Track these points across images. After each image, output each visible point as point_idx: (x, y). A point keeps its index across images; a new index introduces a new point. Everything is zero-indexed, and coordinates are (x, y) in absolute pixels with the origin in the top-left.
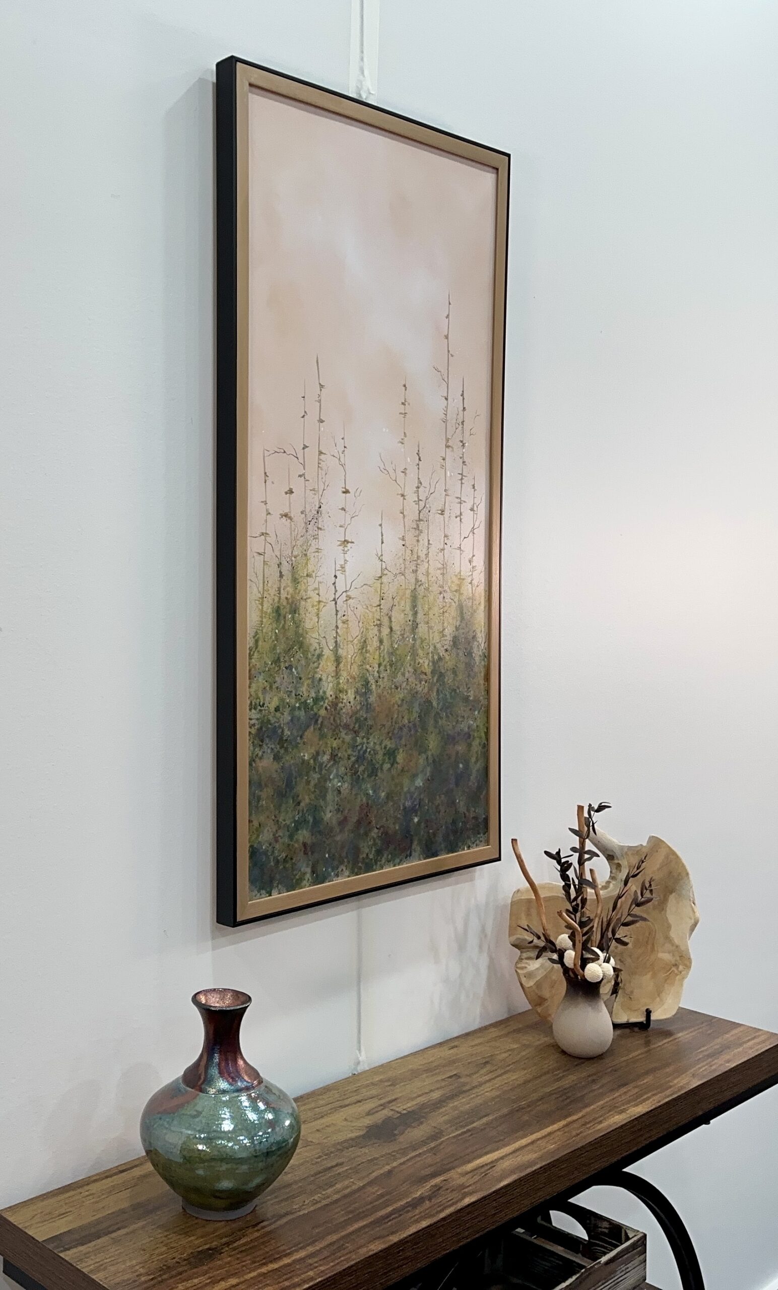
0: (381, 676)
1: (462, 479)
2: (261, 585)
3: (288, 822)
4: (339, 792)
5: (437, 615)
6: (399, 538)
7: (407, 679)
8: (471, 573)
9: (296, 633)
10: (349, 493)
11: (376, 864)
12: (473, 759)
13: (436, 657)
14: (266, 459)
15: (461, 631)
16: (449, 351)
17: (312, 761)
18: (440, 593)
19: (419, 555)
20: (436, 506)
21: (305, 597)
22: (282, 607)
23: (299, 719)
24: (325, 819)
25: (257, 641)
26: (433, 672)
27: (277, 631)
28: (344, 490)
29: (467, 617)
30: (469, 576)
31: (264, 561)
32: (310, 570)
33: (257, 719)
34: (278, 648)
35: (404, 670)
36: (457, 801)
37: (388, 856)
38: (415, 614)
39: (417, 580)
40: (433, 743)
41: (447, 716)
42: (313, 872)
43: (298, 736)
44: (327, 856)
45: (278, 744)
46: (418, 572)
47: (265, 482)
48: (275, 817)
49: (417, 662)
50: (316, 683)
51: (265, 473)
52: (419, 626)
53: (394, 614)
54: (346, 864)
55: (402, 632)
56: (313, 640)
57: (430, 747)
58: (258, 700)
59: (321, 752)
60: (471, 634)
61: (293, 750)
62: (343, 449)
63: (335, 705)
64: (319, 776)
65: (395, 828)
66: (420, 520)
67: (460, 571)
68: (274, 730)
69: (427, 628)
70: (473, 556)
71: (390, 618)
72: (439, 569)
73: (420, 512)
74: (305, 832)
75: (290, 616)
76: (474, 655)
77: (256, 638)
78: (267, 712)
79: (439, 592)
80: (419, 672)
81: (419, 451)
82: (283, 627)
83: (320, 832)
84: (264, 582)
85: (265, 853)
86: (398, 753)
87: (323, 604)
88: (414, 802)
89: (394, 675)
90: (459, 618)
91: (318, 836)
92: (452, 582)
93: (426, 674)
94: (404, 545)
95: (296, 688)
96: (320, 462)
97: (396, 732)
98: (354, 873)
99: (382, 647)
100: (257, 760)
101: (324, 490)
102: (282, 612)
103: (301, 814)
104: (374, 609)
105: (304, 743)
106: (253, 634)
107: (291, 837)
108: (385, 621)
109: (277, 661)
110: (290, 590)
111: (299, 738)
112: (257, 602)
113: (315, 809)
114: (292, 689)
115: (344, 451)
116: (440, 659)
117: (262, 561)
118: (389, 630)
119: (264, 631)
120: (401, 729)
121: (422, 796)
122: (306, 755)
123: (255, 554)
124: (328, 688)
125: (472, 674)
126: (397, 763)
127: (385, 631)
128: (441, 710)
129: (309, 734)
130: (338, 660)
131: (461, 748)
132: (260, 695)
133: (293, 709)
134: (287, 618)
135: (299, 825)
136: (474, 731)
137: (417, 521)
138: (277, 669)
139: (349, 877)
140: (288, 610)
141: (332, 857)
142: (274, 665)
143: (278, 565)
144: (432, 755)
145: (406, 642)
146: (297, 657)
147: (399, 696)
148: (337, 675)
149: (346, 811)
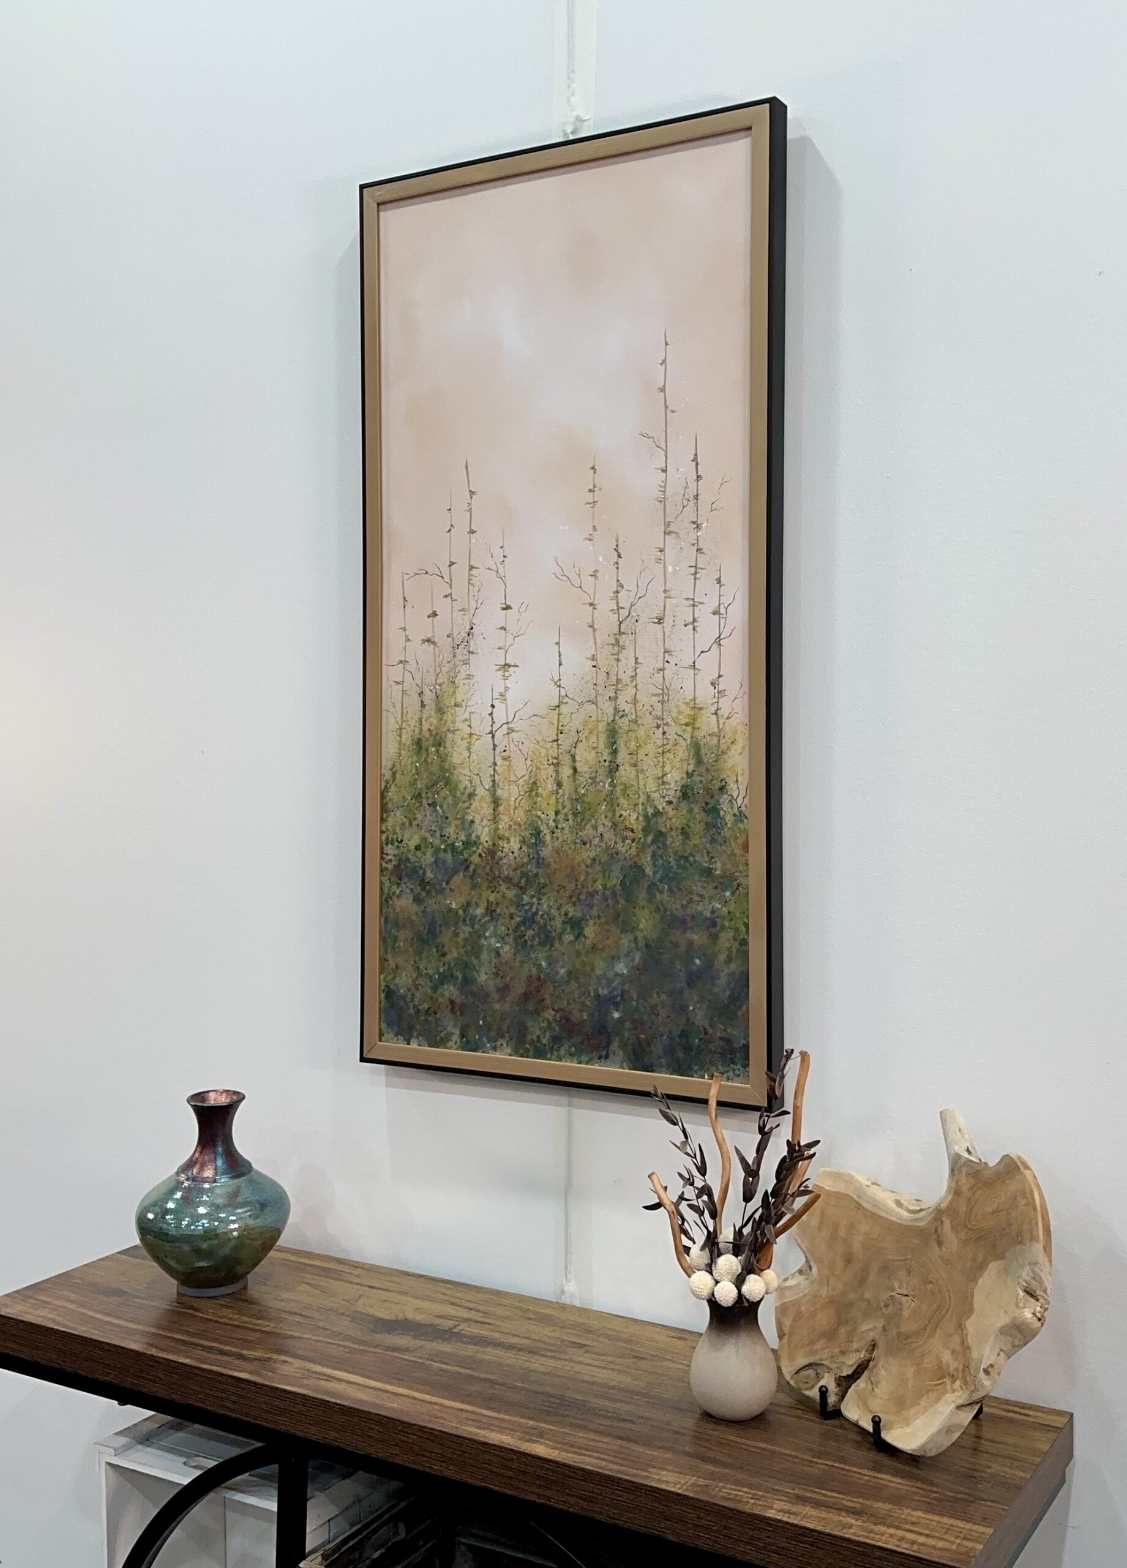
0: (560, 826)
1: (696, 573)
2: (400, 716)
3: (431, 972)
4: (498, 954)
5: (651, 755)
6: (588, 658)
7: (601, 835)
8: (715, 700)
9: (442, 769)
10: (511, 608)
11: (552, 1053)
12: (722, 957)
13: (650, 811)
14: (405, 582)
15: (697, 778)
16: (666, 407)
17: (461, 912)
18: (658, 727)
19: (620, 677)
20: (647, 611)
21: (452, 729)
22: (424, 739)
23: (444, 862)
24: (479, 980)
25: (394, 774)
26: (646, 830)
27: (418, 765)
28: (504, 606)
29: (709, 759)
30: (712, 704)
31: (403, 691)
32: (459, 700)
33: (395, 856)
34: (419, 783)
35: (596, 821)
36: (691, 1008)
37: (570, 1047)
38: (615, 752)
39: (616, 710)
40: (646, 922)
41: (670, 890)
42: (462, 1036)
43: (443, 881)
44: (481, 1022)
45: (419, 885)
46: (619, 700)
47: (404, 607)
48: (415, 962)
49: (618, 814)
50: (467, 825)
51: (404, 598)
52: (621, 768)
53: (581, 753)
54: (507, 1038)
55: (593, 775)
56: (463, 777)
57: (642, 926)
58: (395, 836)
59: (473, 903)
60: (717, 784)
61: (437, 894)
62: (502, 559)
63: (492, 852)
64: (472, 930)
65: (582, 1016)
66: (620, 633)
67: (695, 697)
68: (414, 870)
69: (634, 773)
70: (720, 676)
71: (573, 757)
72: (655, 695)
73: (621, 623)
74: (452, 988)
75: (433, 749)
76: (722, 813)
77: (394, 770)
78: (406, 849)
79: (655, 725)
80: (620, 827)
81: (617, 546)
82: (425, 761)
83: (472, 993)
84: (402, 713)
85: (404, 998)
86: (587, 925)
87: (476, 737)
88: (612, 991)
89: (580, 826)
90: (692, 762)
91: (469, 998)
92: (680, 713)
93: (632, 831)
94: (594, 666)
95: (441, 829)
96: (471, 578)
97: (583, 897)
98: (516, 1052)
99: (561, 791)
100: (394, 898)
101: (476, 609)
102: (424, 744)
103: (446, 967)
104: (549, 745)
105: (451, 890)
106: (390, 766)
107: (435, 989)
108: (566, 760)
109: (418, 796)
110: (434, 721)
111: (444, 883)
112: (395, 733)
113: (466, 966)
114: (437, 829)
115: (503, 561)
116: (657, 813)
117: (401, 689)
118: (571, 771)
119: (402, 764)
120: (591, 895)
121: (627, 987)
122: (454, 903)
123: (393, 684)
124: (484, 833)
125: (720, 839)
126: (585, 936)
127: (566, 772)
128: (660, 881)
129: (458, 879)
130: (496, 802)
131: (697, 937)
132: (398, 830)
133: (437, 850)
134: (429, 751)
135: (445, 978)
136: (723, 918)
137: (616, 634)
138: (417, 805)
139: (510, 1055)
140: (431, 742)
141: (489, 1027)
142: (414, 800)
143: (419, 694)
144: (645, 938)
145: (599, 787)
146: (442, 794)
147: (587, 854)
148: (495, 818)
149: (508, 979)
